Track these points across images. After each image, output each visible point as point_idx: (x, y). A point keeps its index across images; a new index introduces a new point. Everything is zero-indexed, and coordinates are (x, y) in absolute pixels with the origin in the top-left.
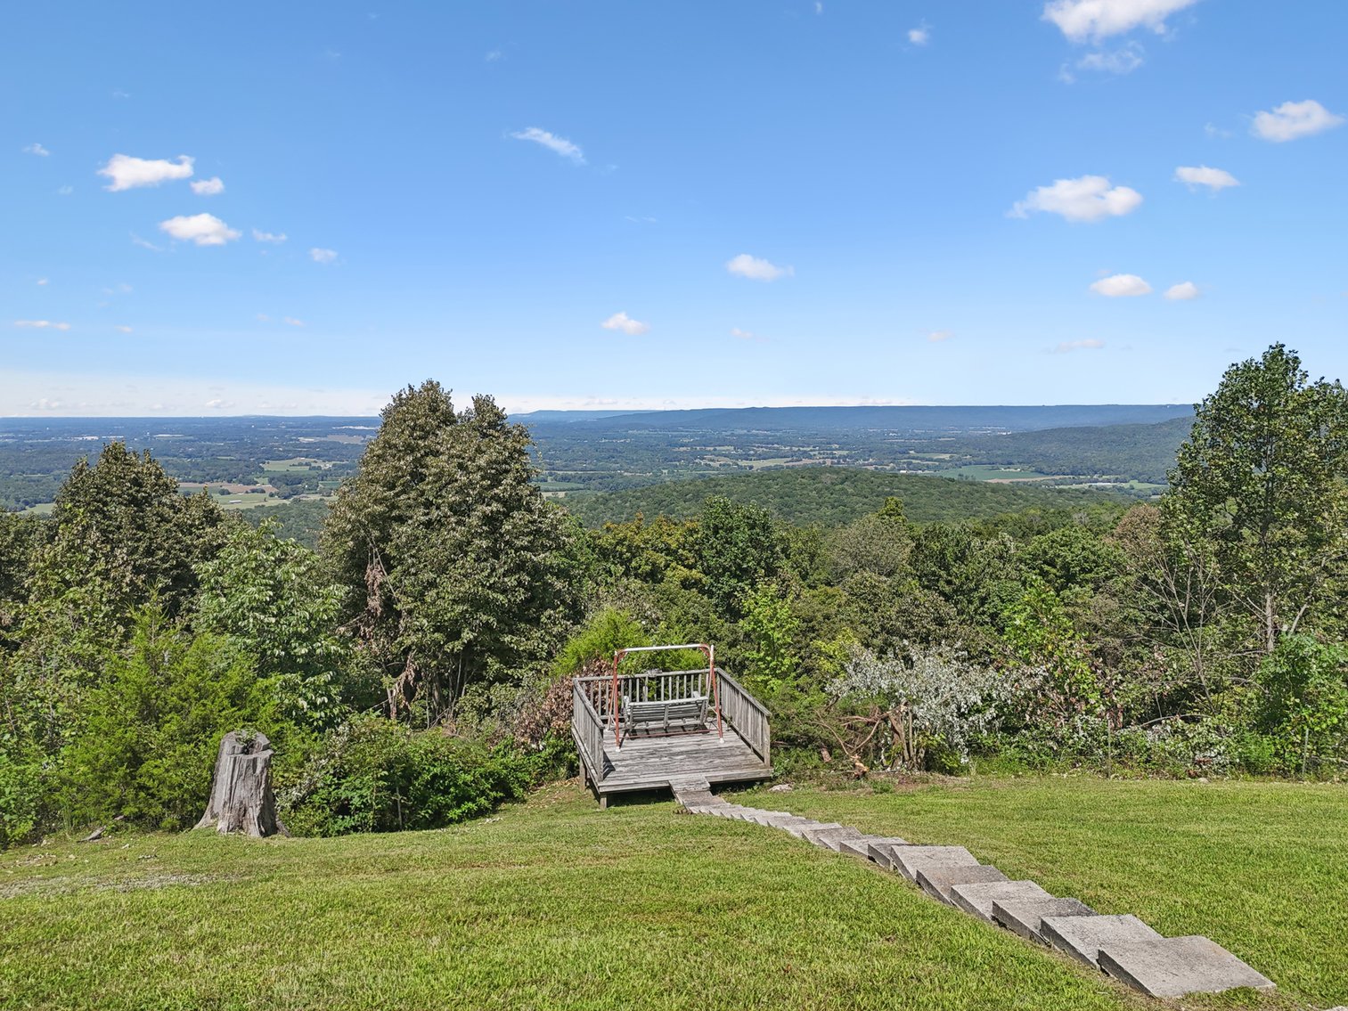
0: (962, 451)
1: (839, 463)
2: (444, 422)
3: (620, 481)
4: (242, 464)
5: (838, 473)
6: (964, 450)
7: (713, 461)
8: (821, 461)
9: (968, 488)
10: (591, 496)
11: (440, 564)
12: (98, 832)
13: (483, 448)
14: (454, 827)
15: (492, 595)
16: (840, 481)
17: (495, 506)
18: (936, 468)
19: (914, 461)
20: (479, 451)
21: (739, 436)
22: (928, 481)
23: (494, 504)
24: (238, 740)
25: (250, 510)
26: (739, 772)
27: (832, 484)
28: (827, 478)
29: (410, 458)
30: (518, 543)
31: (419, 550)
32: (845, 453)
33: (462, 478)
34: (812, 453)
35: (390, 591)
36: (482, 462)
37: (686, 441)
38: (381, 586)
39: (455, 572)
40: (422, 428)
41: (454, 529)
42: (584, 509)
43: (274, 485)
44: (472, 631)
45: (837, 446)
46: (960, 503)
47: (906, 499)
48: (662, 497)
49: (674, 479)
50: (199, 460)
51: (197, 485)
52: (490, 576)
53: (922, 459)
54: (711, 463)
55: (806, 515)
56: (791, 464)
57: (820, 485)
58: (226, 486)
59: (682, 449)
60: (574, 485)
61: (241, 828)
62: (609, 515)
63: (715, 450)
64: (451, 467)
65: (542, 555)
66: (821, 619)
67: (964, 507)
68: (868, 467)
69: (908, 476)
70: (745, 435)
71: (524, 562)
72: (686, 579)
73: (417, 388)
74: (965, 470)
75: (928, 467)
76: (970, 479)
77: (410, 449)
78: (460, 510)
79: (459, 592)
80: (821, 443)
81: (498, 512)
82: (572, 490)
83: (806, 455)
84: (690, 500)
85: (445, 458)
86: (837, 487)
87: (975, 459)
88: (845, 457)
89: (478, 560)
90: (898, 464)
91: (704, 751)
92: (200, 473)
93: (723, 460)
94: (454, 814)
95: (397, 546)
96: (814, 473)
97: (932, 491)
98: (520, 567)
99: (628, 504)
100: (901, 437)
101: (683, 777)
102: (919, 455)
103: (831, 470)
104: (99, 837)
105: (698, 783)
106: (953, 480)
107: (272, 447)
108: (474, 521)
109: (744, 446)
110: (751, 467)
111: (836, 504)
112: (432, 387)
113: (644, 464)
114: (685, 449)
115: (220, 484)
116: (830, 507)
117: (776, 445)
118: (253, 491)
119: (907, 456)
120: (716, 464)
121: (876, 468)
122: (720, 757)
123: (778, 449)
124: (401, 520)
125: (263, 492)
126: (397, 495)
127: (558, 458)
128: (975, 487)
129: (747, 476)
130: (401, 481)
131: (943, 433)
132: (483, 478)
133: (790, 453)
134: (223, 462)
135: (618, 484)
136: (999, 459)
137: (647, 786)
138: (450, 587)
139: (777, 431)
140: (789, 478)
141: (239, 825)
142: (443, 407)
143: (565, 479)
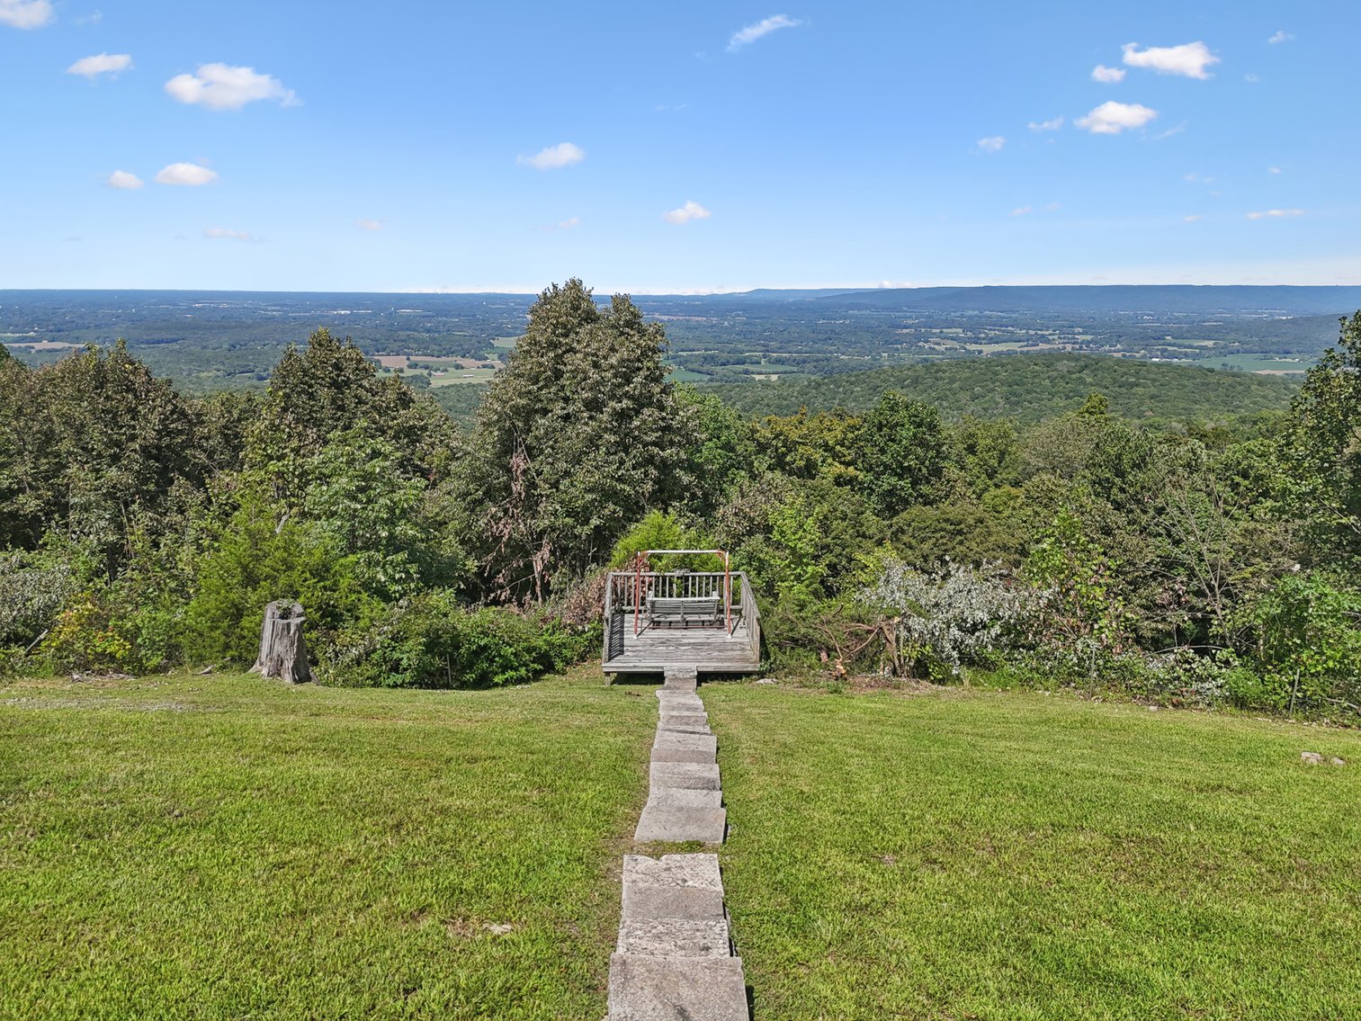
0: (1230, 337)
1: (1081, 348)
2: (586, 320)
3: (836, 364)
4: (474, 339)
5: (1077, 360)
6: (1232, 336)
7: (938, 344)
8: (1061, 346)
9: (1230, 380)
10: (803, 379)
11: (574, 456)
12: (210, 668)
13: (617, 348)
14: (497, 691)
15: (619, 486)
16: (1078, 368)
17: (626, 403)
18: (1195, 357)
19: (1170, 348)
20: (613, 349)
21: (970, 317)
22: (1182, 372)
23: (625, 401)
24: (278, 608)
25: (481, 385)
26: (729, 664)
27: (1069, 372)
28: (1063, 366)
29: (552, 355)
30: (648, 439)
31: (556, 442)
32: (1089, 338)
33: (594, 375)
34: (1051, 337)
35: (533, 478)
36: (613, 361)
37: (910, 322)
38: (525, 472)
39: (587, 465)
40: (564, 326)
41: (586, 424)
42: (795, 394)
43: (503, 361)
44: (599, 517)
45: (1081, 330)
46: (1218, 396)
47: (1153, 390)
48: (878, 382)
49: (893, 364)
50: (437, 335)
51: (435, 359)
52: (619, 468)
53: (1179, 346)
54: (936, 347)
55: (1036, 405)
56: (1026, 349)
57: (1055, 373)
58: (460, 361)
59: (905, 331)
60: (788, 368)
61: (279, 675)
62: (820, 400)
63: (941, 332)
64: (586, 365)
65: (669, 451)
66: (972, 522)
67: (1222, 401)
68: (1115, 355)
69: (1158, 365)
70: (976, 316)
71: (652, 457)
72: (840, 476)
73: (561, 286)
74: (1231, 360)
75: (1186, 356)
76: (1235, 370)
77: (553, 345)
78: (594, 406)
79: (589, 482)
80: (1063, 326)
81: (628, 408)
82: (785, 373)
83: (1044, 339)
84: (908, 386)
85: (579, 355)
86: (1074, 376)
87: (1245, 346)
88: (1088, 343)
89: (608, 453)
90: (1150, 352)
91: (709, 644)
92: (437, 348)
93: (950, 344)
94: (498, 679)
95: (536, 437)
96: (1050, 359)
97: (1186, 383)
98: (650, 460)
99: (841, 390)
100: (1158, 320)
101: (677, 665)
102: (1176, 341)
103: (1070, 357)
104: (210, 672)
105: (688, 671)
106: (1212, 371)
107: (502, 324)
108: (605, 417)
109: (975, 330)
110: (980, 352)
111: (1071, 394)
112: (575, 285)
113: (863, 347)
114: (908, 330)
115: (454, 358)
116: (1064, 398)
117: (1010, 328)
118: (484, 366)
119: (1161, 342)
120: (941, 348)
121: (1124, 356)
122: (720, 651)
123: (1012, 332)
124: (545, 412)
125: (493, 367)
126: (540, 389)
127: (772, 339)
128: (1238, 380)
129: (971, 362)
130: (543, 377)
131: (1209, 316)
132: (615, 376)
133: (1025, 338)
134: (457, 338)
135: (833, 368)
136: (1274, 348)
137: (645, 670)
138: (584, 477)
139: (1013, 312)
140: (1020, 365)
141: (277, 672)
142: (584, 305)
143: (779, 361)
